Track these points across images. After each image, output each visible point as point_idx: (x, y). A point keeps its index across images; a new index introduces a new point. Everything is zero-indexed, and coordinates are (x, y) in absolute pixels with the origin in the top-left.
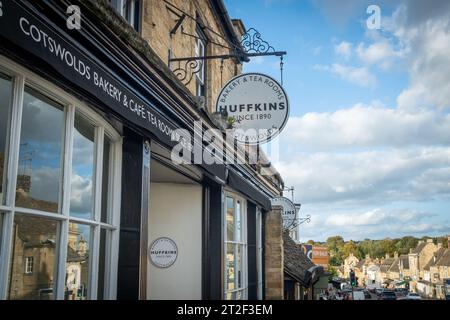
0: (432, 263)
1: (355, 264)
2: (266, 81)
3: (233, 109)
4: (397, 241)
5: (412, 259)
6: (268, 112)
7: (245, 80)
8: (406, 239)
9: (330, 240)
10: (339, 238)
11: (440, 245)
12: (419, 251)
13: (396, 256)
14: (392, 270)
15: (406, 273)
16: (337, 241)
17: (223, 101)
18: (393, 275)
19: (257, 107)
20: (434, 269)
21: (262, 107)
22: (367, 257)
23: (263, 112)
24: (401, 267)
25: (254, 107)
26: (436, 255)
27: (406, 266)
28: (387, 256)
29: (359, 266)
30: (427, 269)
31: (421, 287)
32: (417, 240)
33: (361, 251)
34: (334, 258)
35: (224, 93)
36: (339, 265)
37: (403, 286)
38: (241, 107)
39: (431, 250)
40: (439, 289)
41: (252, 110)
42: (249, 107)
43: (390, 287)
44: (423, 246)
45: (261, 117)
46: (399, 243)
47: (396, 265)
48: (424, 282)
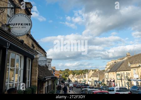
1: (72, 76)
2: (25, 16)
3: (14, 25)
4: (83, 70)
5: (87, 75)
6: (25, 26)
7: (18, 16)
8: (86, 70)
9: (66, 70)
10: (68, 70)
11: (94, 71)
12: (88, 73)
13: (83, 74)
14: (81, 78)
15: (85, 79)
16: (67, 70)
17: (10, 22)
18: (82, 79)
19: (22, 24)
20: (92, 78)
21: (23, 24)
22: (75, 74)
23: (23, 26)
24: (84, 77)
25: (20, 24)
26: (93, 74)
28: (80, 74)
29: (73, 77)
30: (90, 78)
31: (88, 83)
32: (88, 70)
33: (74, 73)
34: (66, 75)
35: (11, 19)
36: (68, 77)
37: (84, 82)
38: (16, 24)
39: (91, 72)
40: (93, 83)
41: (20, 25)
42: (19, 24)
43: (81, 83)
44: (89, 72)
45: (23, 27)
46: (84, 71)
47: (82, 77)
48: (89, 81)
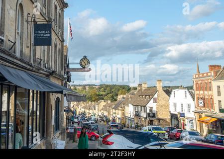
0: (102, 109)
12: (99, 104)
14: (91, 109)
20: (102, 111)
27: (95, 109)
39: (103, 104)
